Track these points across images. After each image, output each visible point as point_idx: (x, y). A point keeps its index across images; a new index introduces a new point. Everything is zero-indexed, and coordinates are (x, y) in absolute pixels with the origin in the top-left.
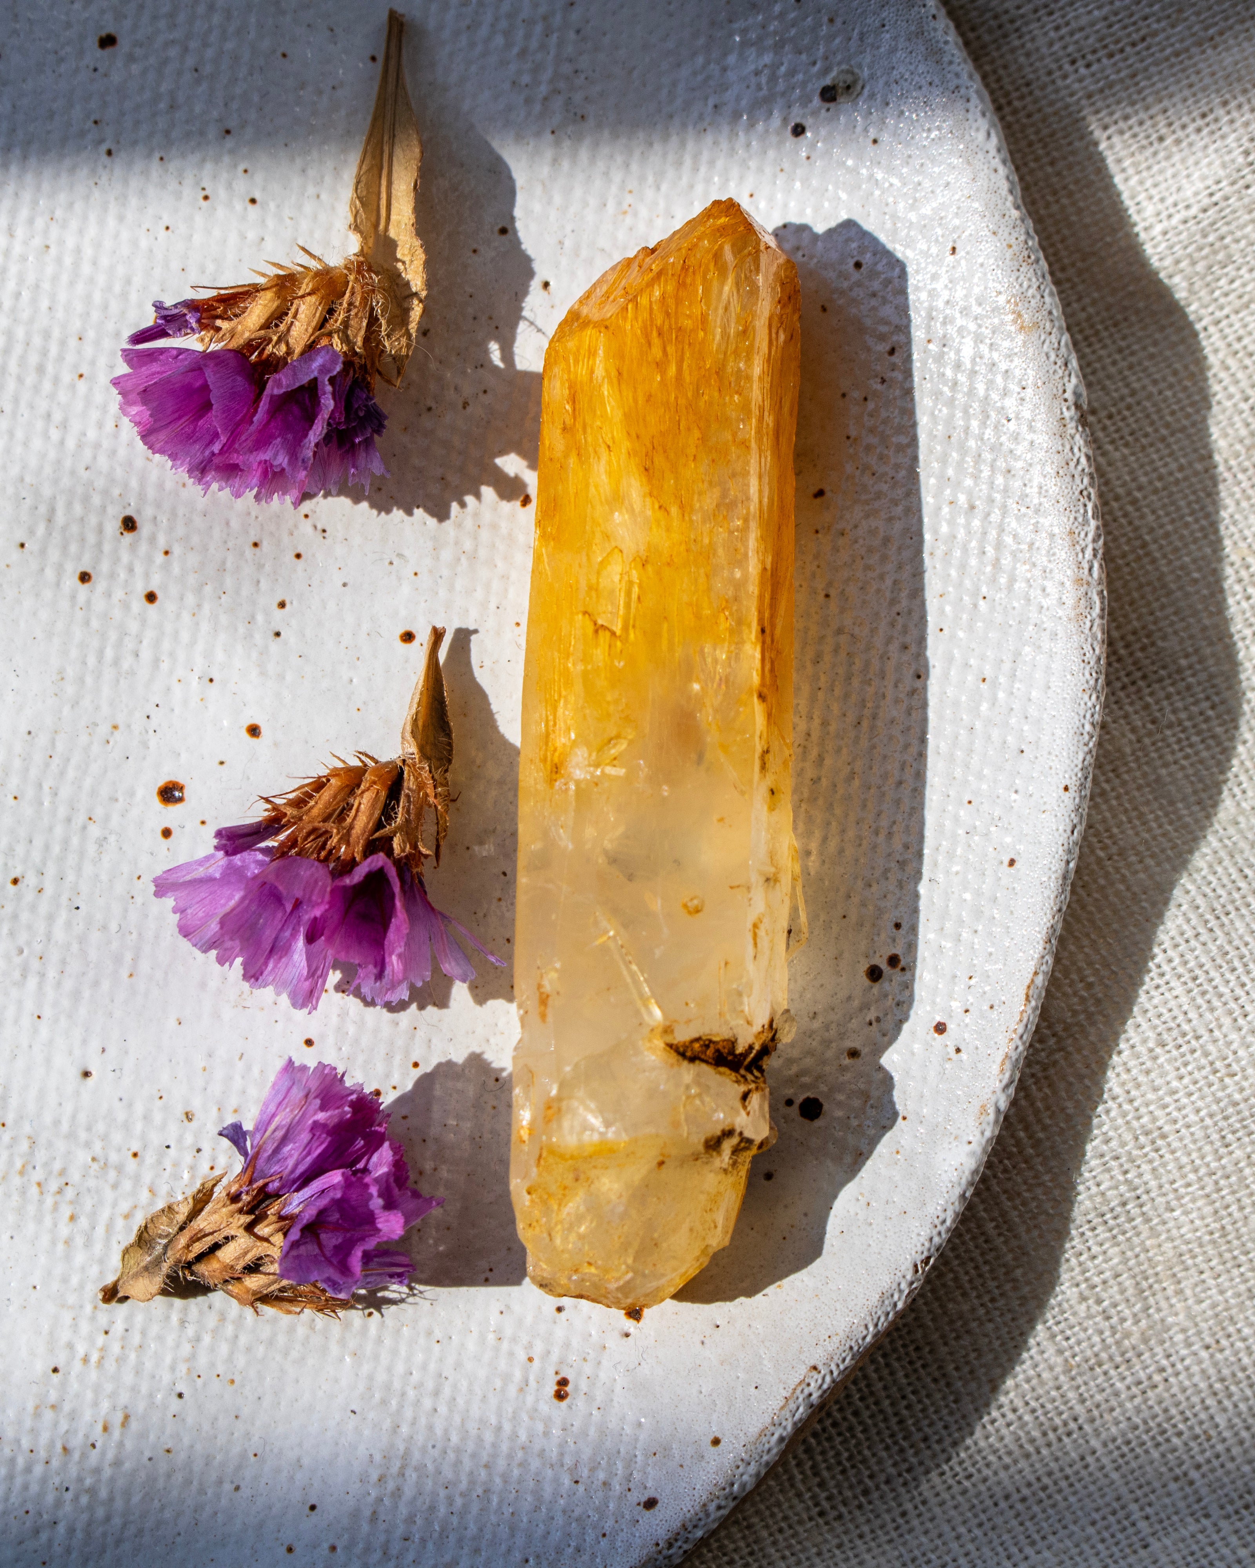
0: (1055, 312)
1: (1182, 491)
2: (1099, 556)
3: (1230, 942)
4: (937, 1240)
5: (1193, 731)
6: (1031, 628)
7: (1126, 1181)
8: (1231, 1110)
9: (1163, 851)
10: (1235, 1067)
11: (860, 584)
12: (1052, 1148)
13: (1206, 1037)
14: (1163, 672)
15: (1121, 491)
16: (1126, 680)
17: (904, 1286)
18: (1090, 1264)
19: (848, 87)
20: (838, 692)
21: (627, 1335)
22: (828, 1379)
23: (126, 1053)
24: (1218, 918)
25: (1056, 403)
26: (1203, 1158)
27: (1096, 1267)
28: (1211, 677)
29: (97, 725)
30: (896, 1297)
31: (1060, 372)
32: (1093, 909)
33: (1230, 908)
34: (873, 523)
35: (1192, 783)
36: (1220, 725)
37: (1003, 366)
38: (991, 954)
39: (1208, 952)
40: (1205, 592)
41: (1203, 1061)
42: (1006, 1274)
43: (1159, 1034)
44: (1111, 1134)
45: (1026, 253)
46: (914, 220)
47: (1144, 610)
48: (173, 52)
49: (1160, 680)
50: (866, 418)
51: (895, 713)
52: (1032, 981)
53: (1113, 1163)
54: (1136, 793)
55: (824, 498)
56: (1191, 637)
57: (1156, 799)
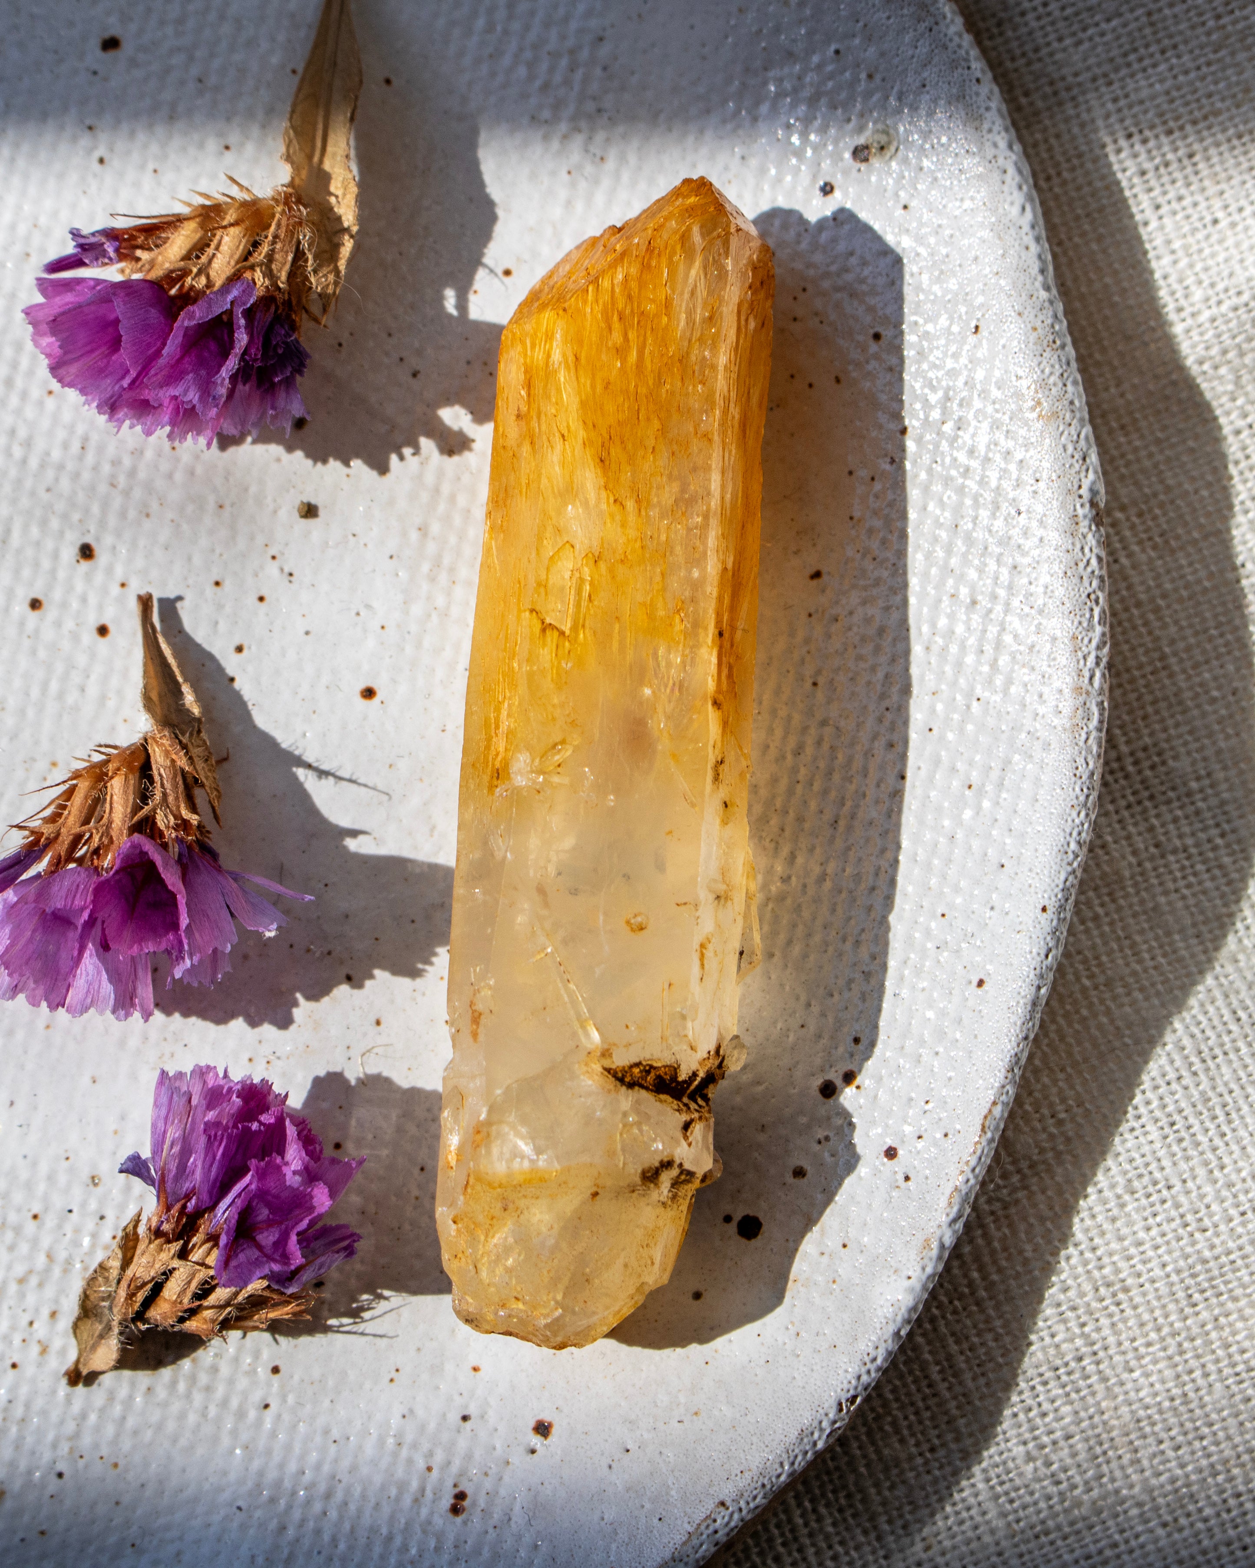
0: (1077, 403)
1: (1209, 602)
2: (1102, 665)
3: (1214, 1088)
4: (865, 1378)
5: (1198, 859)
6: (1023, 735)
7: (1083, 1334)
8: (1199, 1268)
9: (1153, 985)
10: (1207, 1222)
11: (850, 675)
12: (1006, 1292)
13: (1178, 1186)
14: (1171, 794)
15: (1143, 597)
16: (1131, 799)
17: (825, 1424)
18: (1038, 1421)
19: (882, 148)
20: (817, 786)
21: (533, 1452)
22: (736, 1516)
23: (35, 1108)
24: (1204, 1061)
25: (1069, 498)
26: (1166, 1316)
27: (1046, 1425)
28: (1223, 803)
29: (33, 760)
30: (816, 1435)
31: (1077, 466)
32: (1072, 1041)
33: (1217, 1051)
34: (870, 611)
35: (1192, 914)
36: (1228, 855)
37: (1019, 455)
38: (950, 1079)
39: (1189, 1097)
40: (1223, 712)
41: (1173, 1213)
42: (948, 1423)
43: (1130, 1181)
44: (1070, 1282)
45: (1051, 338)
46: (939, 294)
47: (1157, 727)
48: (178, 60)
49: (1169, 802)
50: (871, 499)
51: (874, 814)
52: (990, 1111)
53: (1069, 1314)
54: (1131, 921)
55: (820, 580)
56: (1205, 759)
57: (1151, 928)
